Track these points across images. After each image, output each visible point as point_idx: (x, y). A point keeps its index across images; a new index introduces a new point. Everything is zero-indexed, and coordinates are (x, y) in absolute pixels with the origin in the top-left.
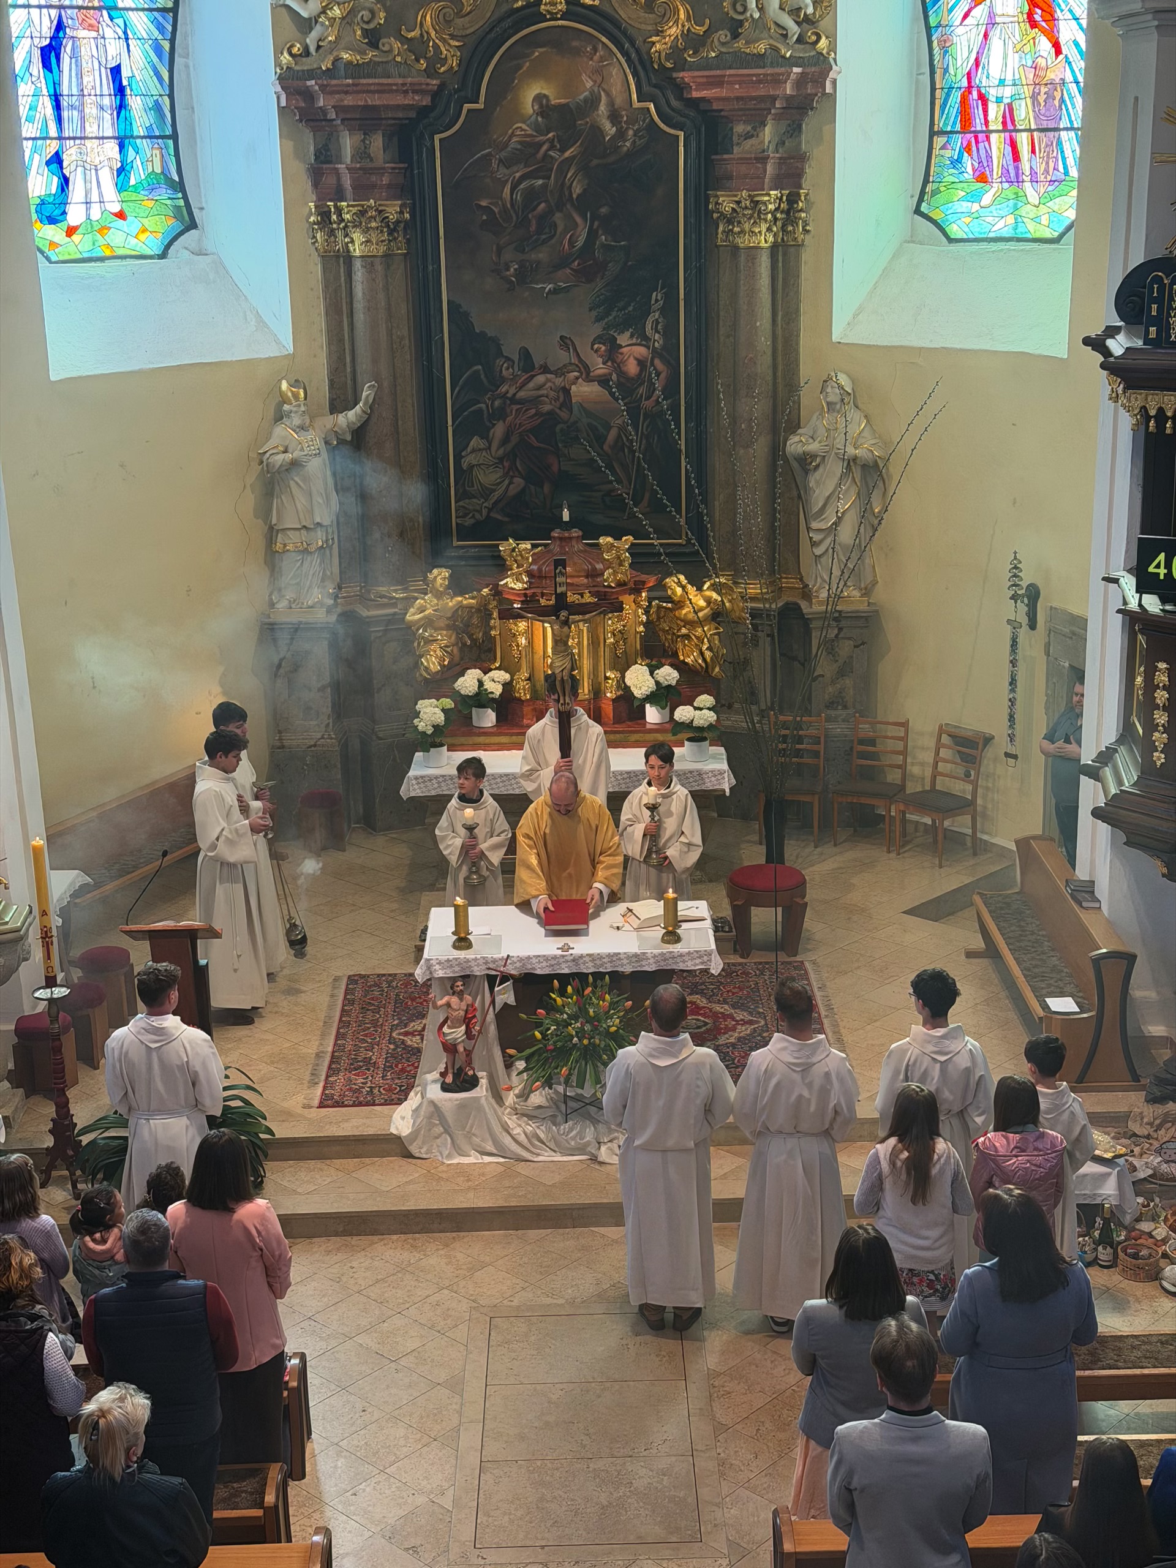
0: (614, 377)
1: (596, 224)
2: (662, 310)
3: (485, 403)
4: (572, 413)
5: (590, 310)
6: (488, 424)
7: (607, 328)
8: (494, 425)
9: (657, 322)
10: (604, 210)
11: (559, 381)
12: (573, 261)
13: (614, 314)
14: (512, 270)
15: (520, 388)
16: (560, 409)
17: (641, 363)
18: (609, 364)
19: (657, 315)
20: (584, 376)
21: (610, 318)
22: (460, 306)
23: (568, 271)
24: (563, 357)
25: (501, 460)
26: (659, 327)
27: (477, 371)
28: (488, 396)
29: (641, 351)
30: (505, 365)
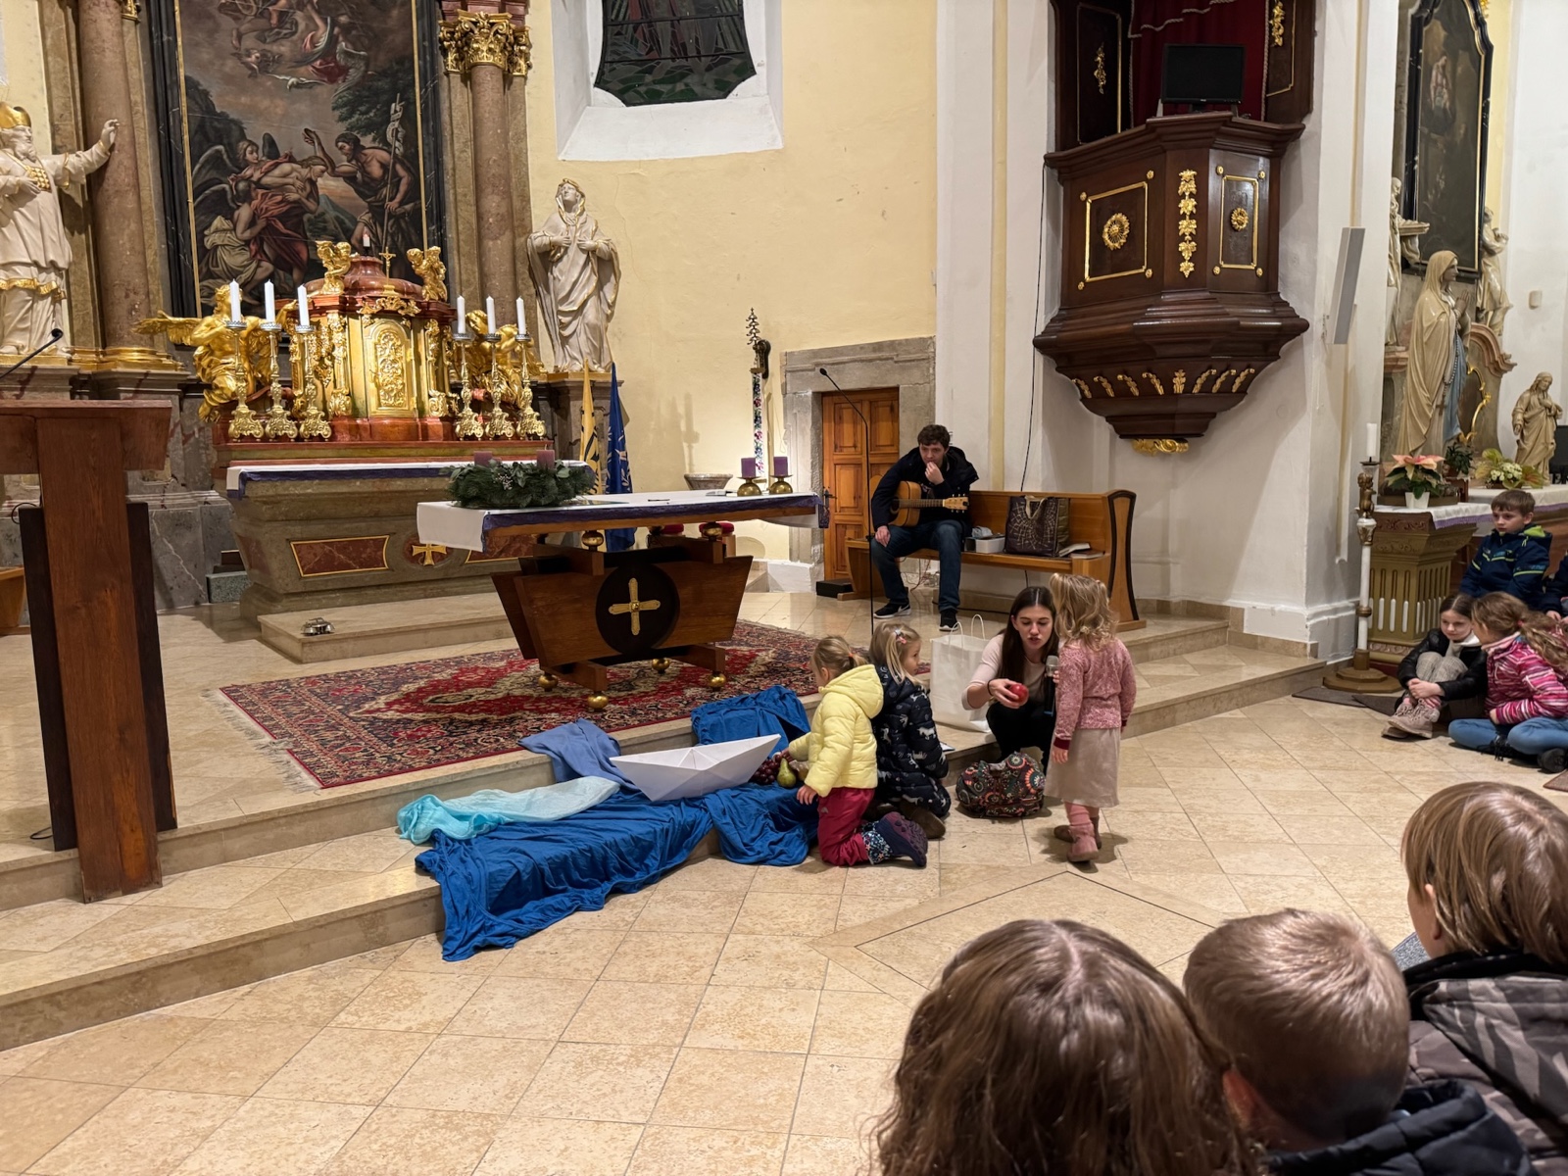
0: (359, 175)
1: (336, 30)
2: (401, 121)
3: (228, 183)
4: (318, 203)
5: (334, 109)
6: (232, 205)
7: (351, 128)
8: (239, 207)
9: (397, 132)
10: (343, 19)
11: (305, 172)
12: (316, 60)
13: (357, 116)
14: (253, 57)
15: (266, 173)
16: (307, 199)
17: (384, 166)
18: (354, 162)
19: (397, 124)
20: (330, 170)
21: (353, 119)
22: (198, 84)
23: (311, 68)
24: (308, 150)
25: (247, 243)
26: (400, 135)
27: (218, 151)
28: (232, 177)
29: (383, 155)
30: (249, 149)
